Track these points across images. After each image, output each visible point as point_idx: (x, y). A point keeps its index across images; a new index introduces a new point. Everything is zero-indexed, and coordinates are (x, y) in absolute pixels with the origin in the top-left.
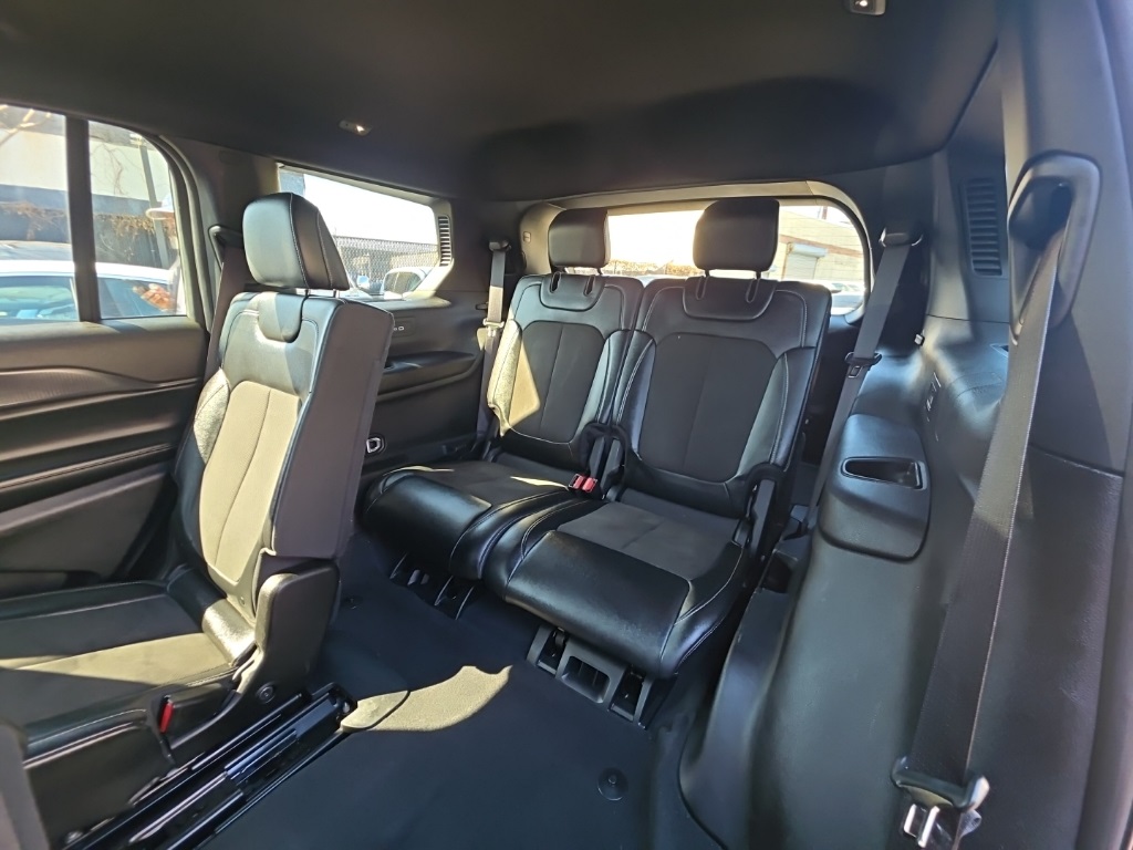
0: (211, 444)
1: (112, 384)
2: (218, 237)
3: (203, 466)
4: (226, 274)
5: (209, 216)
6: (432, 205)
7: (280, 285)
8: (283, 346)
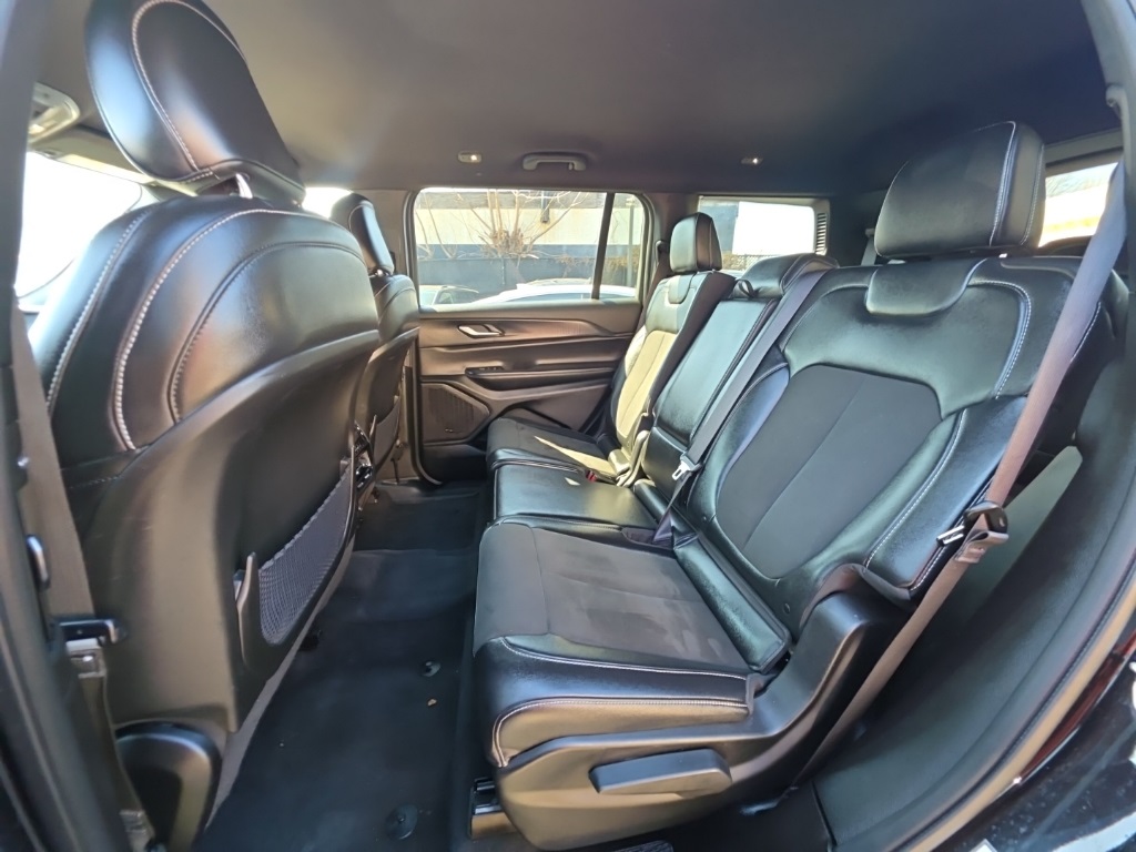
0: (632, 367)
1: (596, 332)
2: (659, 247)
3: (625, 378)
4: (659, 269)
5: (657, 235)
6: (812, 205)
7: (683, 270)
8: (677, 306)
